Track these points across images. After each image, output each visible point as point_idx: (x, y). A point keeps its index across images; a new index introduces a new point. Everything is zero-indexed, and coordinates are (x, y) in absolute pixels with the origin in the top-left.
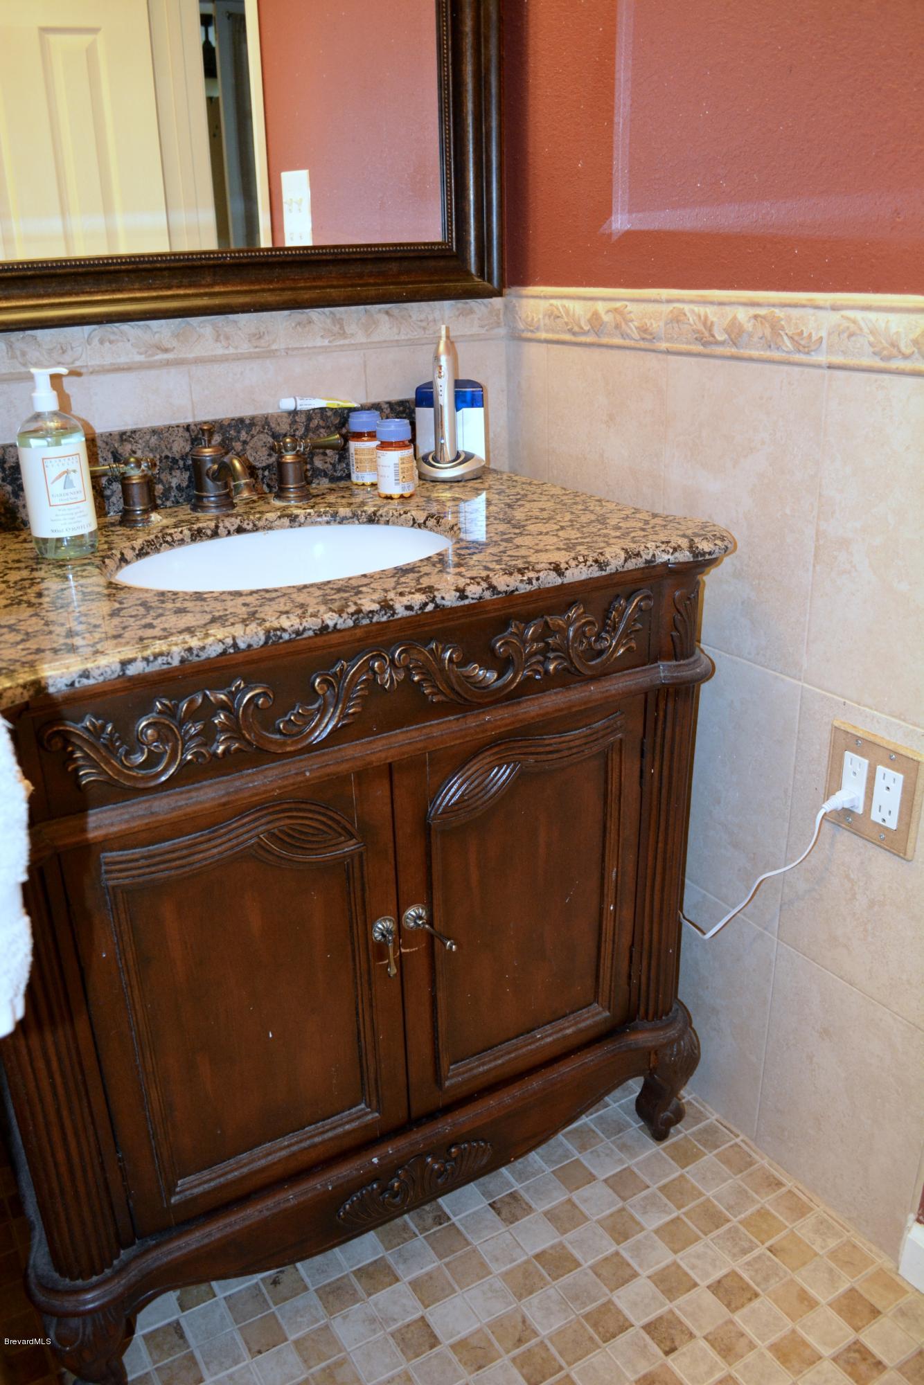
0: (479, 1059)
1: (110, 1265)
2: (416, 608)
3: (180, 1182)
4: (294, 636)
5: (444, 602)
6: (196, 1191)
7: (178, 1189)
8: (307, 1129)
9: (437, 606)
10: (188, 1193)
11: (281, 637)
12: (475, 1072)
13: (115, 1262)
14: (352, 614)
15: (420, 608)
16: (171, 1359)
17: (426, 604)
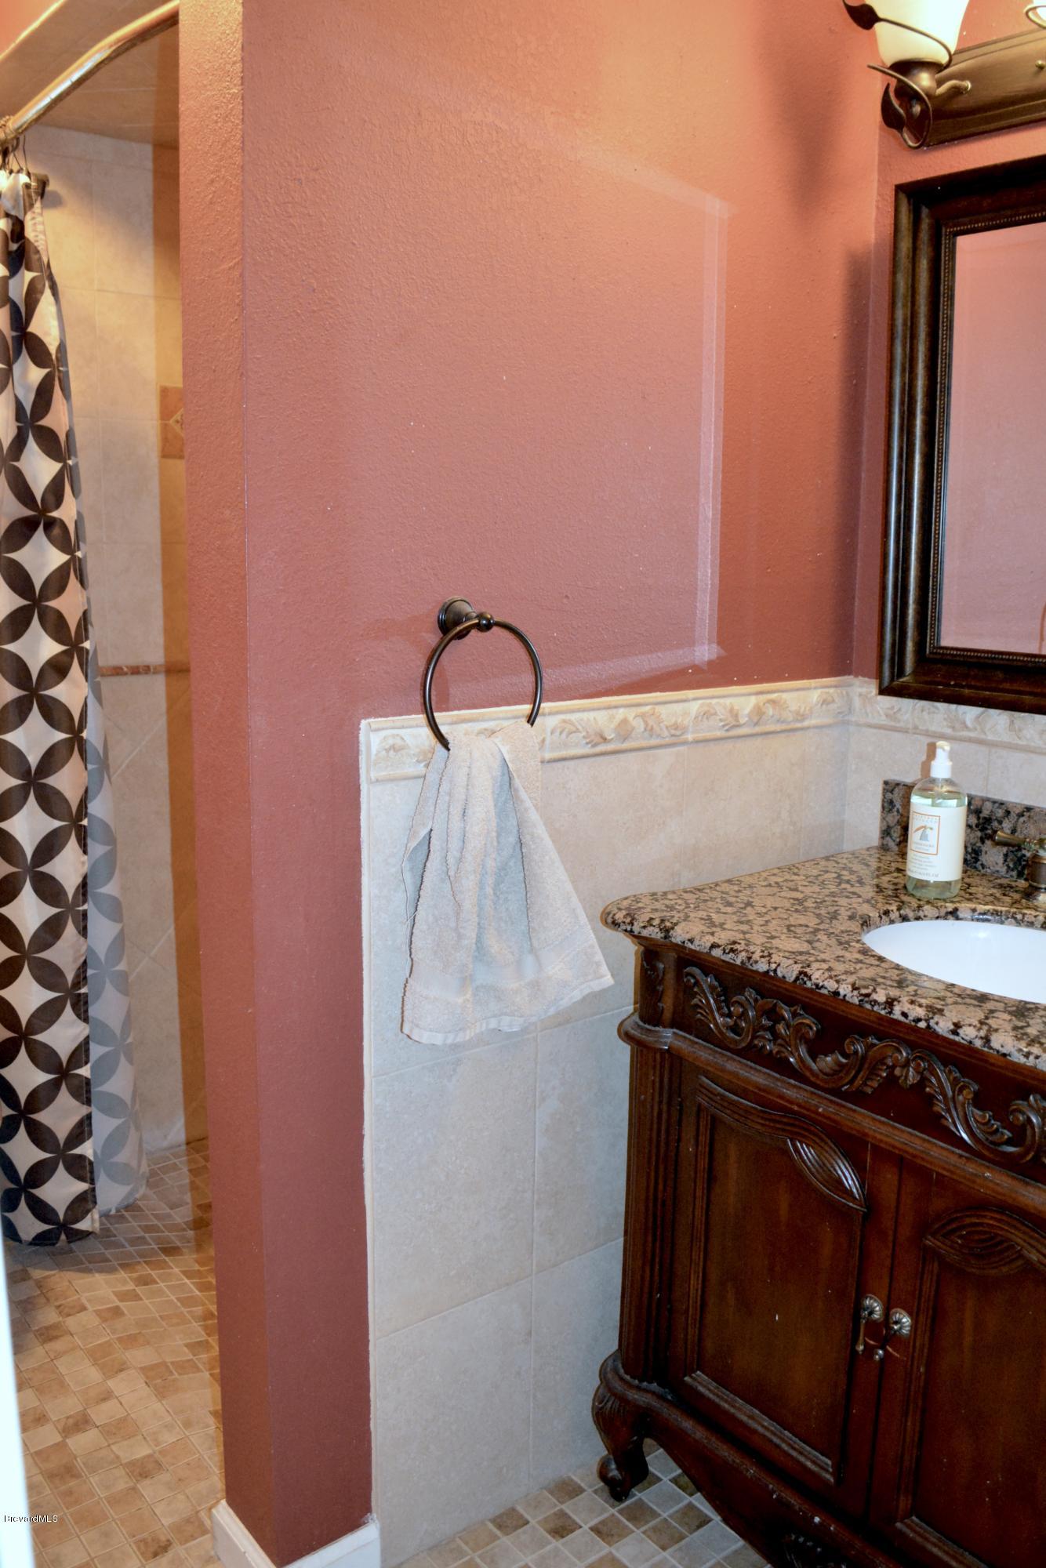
0: (939, 1539)
1: (641, 1381)
2: (911, 1018)
3: (698, 1372)
4: (814, 987)
5: (936, 1027)
6: (701, 1389)
7: (693, 1375)
8: (786, 1432)
9: (929, 1027)
10: (696, 1384)
11: (805, 983)
12: (929, 1547)
13: (645, 1383)
14: (861, 995)
15: (914, 1021)
16: (677, 1526)
17: (919, 1020)
